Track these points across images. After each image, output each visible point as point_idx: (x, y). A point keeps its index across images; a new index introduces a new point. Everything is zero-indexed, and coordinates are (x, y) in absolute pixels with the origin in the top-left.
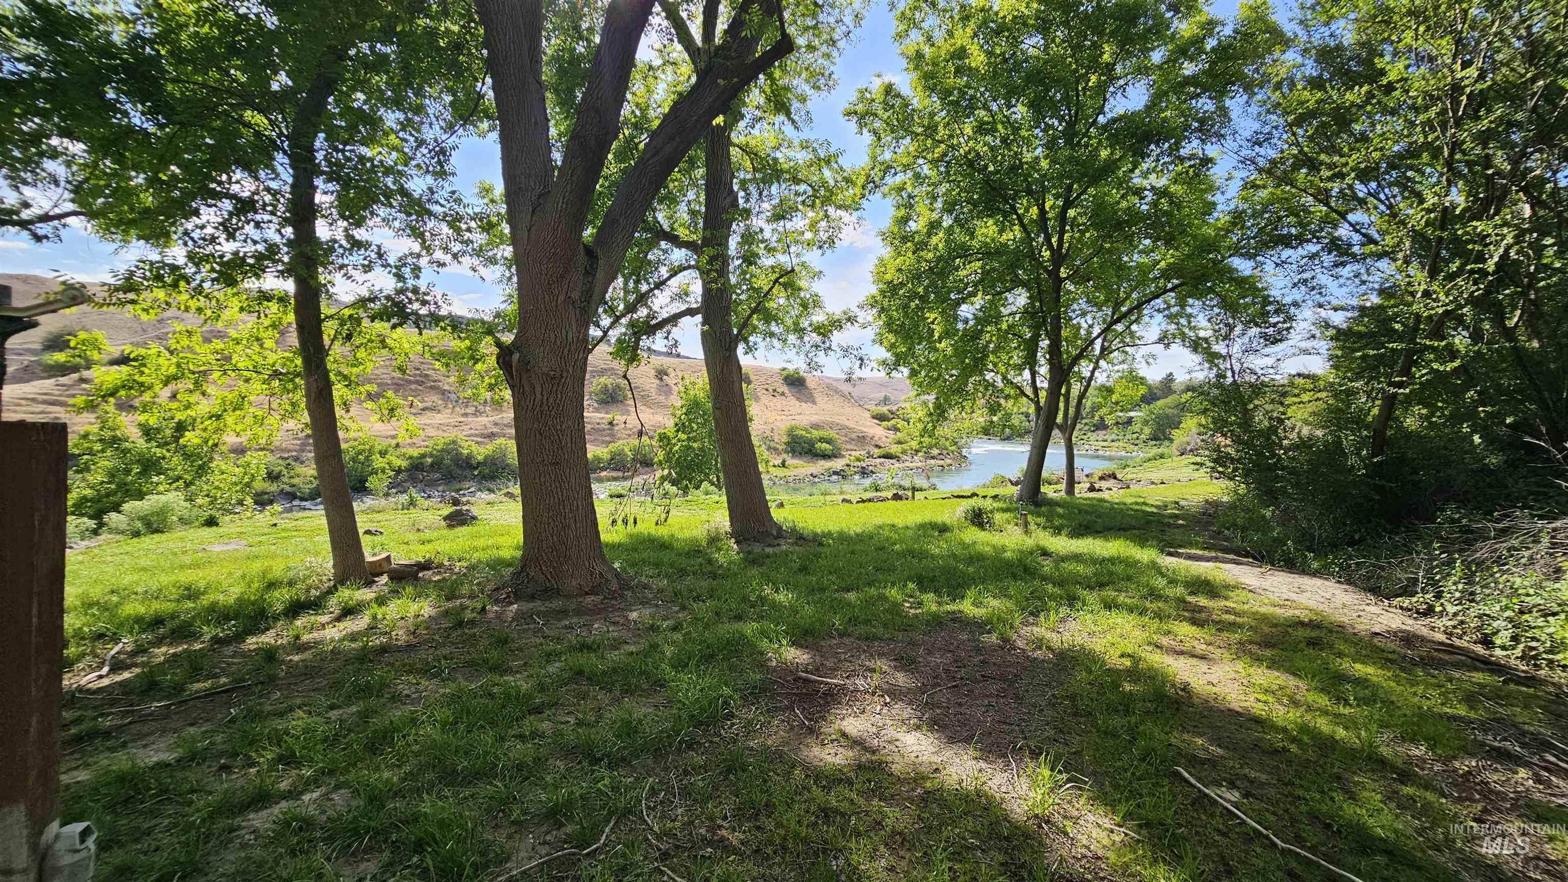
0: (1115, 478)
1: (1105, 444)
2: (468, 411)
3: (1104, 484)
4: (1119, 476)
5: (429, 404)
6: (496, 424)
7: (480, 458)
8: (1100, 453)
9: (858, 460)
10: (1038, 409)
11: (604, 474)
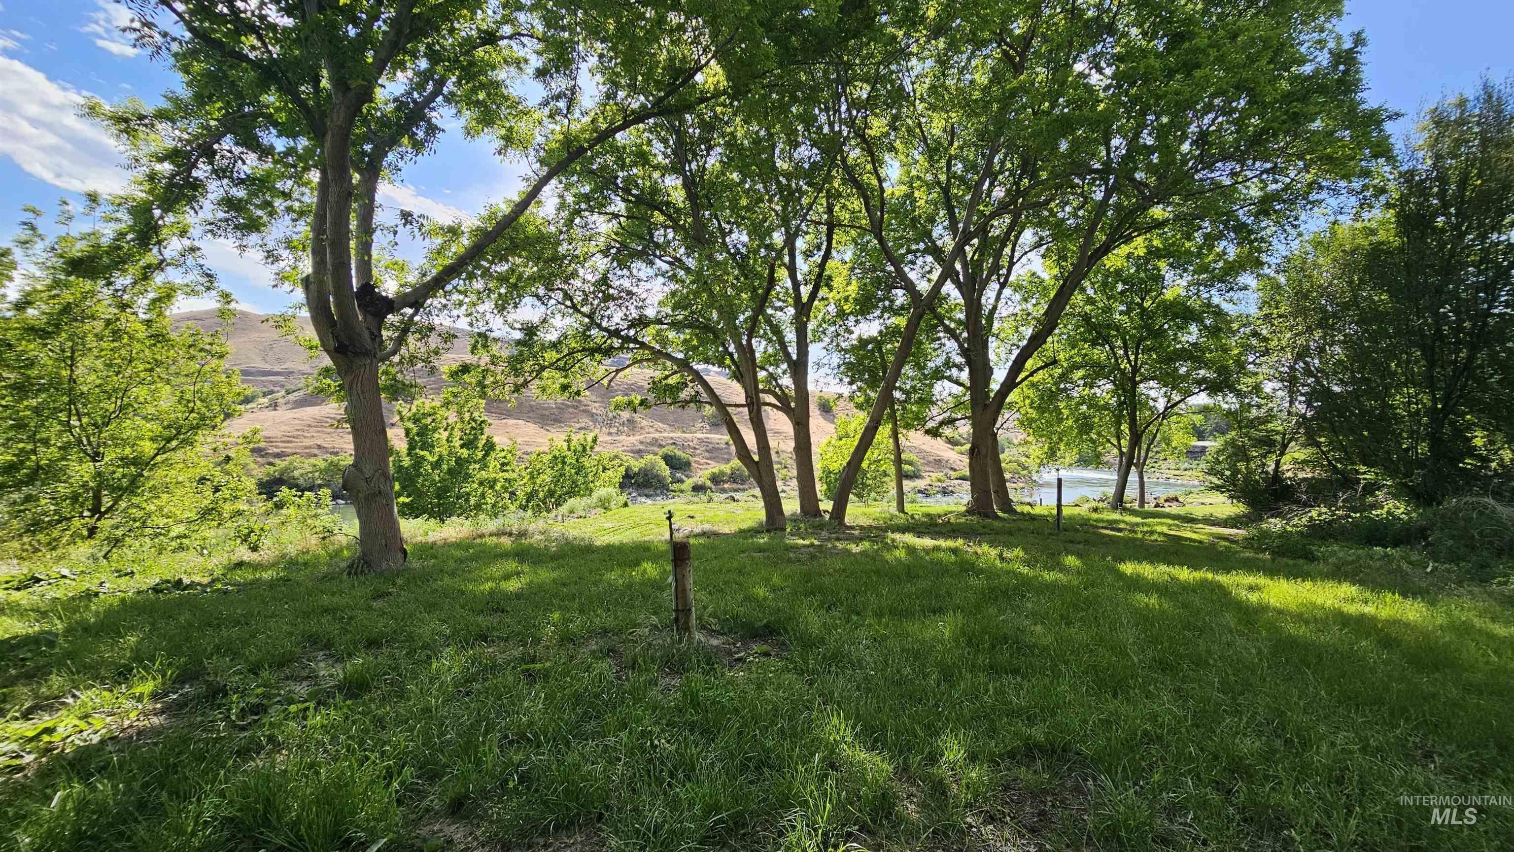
0: (1177, 501)
1: (1177, 472)
2: (612, 430)
3: (1166, 504)
4: (1180, 499)
5: (583, 425)
6: (642, 443)
7: (636, 470)
8: (1171, 481)
9: (939, 480)
10: (1122, 454)
11: (726, 486)
